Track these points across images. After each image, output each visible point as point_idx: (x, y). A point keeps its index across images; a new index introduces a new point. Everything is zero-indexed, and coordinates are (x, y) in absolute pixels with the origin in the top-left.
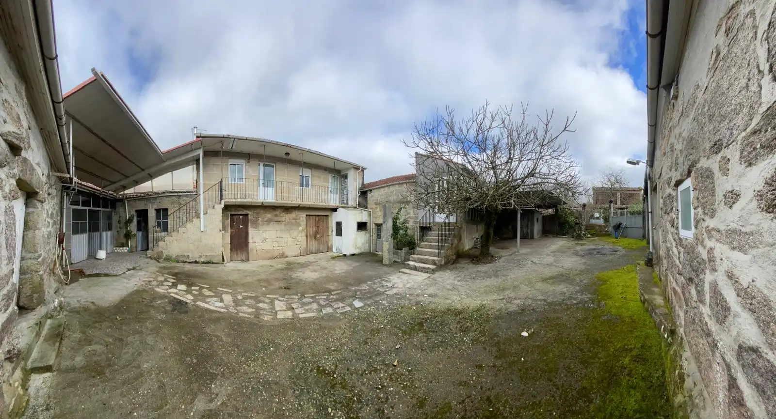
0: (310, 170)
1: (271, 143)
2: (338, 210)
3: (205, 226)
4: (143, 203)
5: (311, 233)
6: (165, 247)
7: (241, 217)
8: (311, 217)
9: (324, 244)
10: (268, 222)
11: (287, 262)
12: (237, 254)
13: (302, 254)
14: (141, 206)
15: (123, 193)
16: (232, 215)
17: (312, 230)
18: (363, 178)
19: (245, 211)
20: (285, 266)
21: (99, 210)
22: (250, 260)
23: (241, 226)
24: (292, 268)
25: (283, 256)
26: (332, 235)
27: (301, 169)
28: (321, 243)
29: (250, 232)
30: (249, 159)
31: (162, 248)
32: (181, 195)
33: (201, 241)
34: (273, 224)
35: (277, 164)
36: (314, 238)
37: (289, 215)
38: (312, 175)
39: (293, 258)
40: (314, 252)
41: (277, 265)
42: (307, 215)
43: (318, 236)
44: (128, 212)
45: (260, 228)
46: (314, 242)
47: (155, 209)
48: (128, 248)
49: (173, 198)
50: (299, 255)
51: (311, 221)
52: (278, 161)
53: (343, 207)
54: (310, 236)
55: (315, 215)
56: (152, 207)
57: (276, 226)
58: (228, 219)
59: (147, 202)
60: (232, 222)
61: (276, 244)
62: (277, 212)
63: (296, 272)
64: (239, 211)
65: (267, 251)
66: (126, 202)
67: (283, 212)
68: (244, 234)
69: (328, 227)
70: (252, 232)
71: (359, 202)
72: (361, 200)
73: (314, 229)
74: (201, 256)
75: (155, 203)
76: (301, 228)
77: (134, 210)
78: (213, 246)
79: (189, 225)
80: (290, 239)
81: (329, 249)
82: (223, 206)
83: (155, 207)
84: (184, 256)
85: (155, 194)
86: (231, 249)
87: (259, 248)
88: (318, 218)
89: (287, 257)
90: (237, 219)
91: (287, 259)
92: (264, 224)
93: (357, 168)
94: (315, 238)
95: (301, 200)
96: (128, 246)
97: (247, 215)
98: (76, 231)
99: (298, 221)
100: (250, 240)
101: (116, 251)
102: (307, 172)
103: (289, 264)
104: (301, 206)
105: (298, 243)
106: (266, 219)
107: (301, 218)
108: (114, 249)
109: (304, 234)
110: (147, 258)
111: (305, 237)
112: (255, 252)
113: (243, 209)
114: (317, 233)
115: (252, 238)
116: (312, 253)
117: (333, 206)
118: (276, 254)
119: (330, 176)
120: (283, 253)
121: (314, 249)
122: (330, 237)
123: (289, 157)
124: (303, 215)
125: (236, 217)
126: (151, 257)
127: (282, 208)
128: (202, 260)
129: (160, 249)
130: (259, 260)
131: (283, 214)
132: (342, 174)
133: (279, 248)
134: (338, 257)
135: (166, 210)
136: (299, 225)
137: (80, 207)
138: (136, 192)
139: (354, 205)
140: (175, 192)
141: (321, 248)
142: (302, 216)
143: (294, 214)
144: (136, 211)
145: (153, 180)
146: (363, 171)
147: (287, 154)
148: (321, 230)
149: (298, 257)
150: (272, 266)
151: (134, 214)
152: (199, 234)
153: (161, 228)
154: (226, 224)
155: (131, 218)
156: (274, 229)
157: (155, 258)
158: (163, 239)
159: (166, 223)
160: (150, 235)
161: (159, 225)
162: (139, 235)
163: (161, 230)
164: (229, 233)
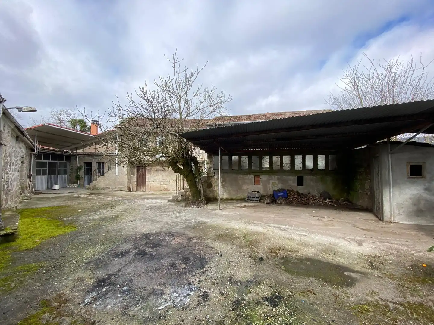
3: (118, 173)
4: (89, 158)
6: (97, 183)
10: (158, 170)
12: (141, 188)
14: (88, 160)
15: (75, 151)
16: (137, 167)
21: (56, 162)
22: (147, 191)
23: (143, 173)
29: (147, 177)
32: (111, 155)
33: (116, 180)
34: (161, 172)
44: (78, 163)
45: (153, 174)
47: (97, 163)
48: (77, 185)
49: (107, 157)
56: (94, 161)
57: (163, 173)
58: (135, 169)
59: (91, 158)
60: (138, 170)
61: (162, 183)
64: (141, 165)
65: (157, 187)
66: (78, 157)
68: (145, 177)
70: (148, 176)
74: (116, 188)
75: (96, 159)
77: (83, 162)
78: (123, 182)
79: (110, 172)
80: (171, 181)
83: (96, 161)
84: (107, 187)
85: (97, 154)
86: (137, 185)
87: (152, 185)
89: (169, 191)
92: (155, 172)
96: (78, 184)
97: (146, 167)
98: (39, 174)
100: (147, 180)
101: (69, 186)
105: (177, 183)
106: (156, 170)
108: (68, 185)
110: (86, 189)
112: (150, 187)
118: (162, 188)
120: (166, 189)
125: (140, 168)
126: (88, 189)
129: (94, 185)
130: (152, 191)
133: (163, 185)
135: (103, 163)
137: (42, 161)
138: (85, 151)
140: (108, 154)
144: (85, 163)
151: (83, 164)
152: (115, 176)
153: (100, 174)
154: (134, 171)
155: (81, 167)
156: (161, 175)
157: (90, 189)
158: (96, 179)
159: (103, 171)
160: (92, 178)
161: (99, 172)
162: (87, 177)
163: (100, 175)
164: (135, 176)
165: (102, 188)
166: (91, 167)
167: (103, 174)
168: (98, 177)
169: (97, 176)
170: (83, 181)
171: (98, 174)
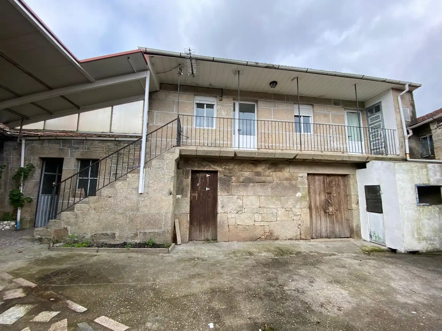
0: (310, 107)
1: (247, 65)
2: (367, 164)
3: (146, 186)
4: (57, 147)
5: (318, 203)
6: (72, 220)
7: (207, 175)
8: (317, 178)
9: (342, 223)
10: (246, 182)
11: (279, 248)
12: (200, 231)
13: (303, 237)
14: (51, 152)
16: (194, 172)
17: (320, 198)
18: (413, 105)
19: (212, 166)
20: (272, 256)
22: (218, 240)
23: (207, 189)
24: (286, 263)
25: (271, 237)
26: (358, 209)
27: (296, 106)
28: (337, 221)
29: (220, 199)
30: (222, 97)
31: (68, 223)
32: (121, 141)
33: (138, 210)
34: (254, 186)
35: (259, 103)
36: (322, 212)
37: (279, 174)
38: (314, 113)
39: (288, 242)
40: (324, 234)
41: (260, 252)
42: (308, 174)
43: (331, 209)
44: (24, 158)
45: (234, 191)
46: (323, 219)
47: (78, 159)
49: (109, 144)
50: (298, 237)
51: (317, 183)
52: (261, 98)
53: (377, 159)
54: (317, 208)
55: (323, 175)
56: (72, 156)
57: (259, 189)
58: (188, 178)
59: (63, 146)
60: (194, 181)
61: (258, 217)
62: (260, 169)
63: (295, 277)
64: (205, 166)
65: (245, 228)
66: (24, 141)
67: (269, 168)
68: (210, 200)
69: (347, 196)
70: (222, 197)
71: (410, 149)
72: (414, 145)
73: (323, 198)
74: (136, 235)
75: (78, 148)
76: (299, 194)
78: (157, 216)
79: (119, 184)
80: (281, 212)
81: (354, 233)
82: (177, 156)
83: (78, 154)
84: (107, 234)
85: (82, 135)
86: (191, 223)
87: (232, 222)
88: (328, 179)
89: (277, 239)
90: (202, 178)
91: (277, 242)
92: (239, 186)
93: (398, 88)
94: (325, 212)
95: (299, 149)
96: (16, 219)
97: (216, 172)
99: (294, 182)
100: (219, 210)
102: (305, 111)
103: (281, 252)
104: (297, 157)
105: (295, 218)
106: (241, 179)
107: (299, 178)
109: (306, 204)
110: (33, 240)
111: (308, 211)
112: (226, 229)
113: (210, 164)
114: (328, 203)
115: (223, 207)
116: (322, 238)
117: (359, 157)
118: (259, 232)
119: (344, 113)
120: (271, 233)
121: (324, 230)
122: (355, 213)
123: (278, 89)
124: (302, 173)
125: (200, 176)
126: (40, 240)
127: (267, 163)
128: (138, 241)
129: (63, 225)
130: (232, 241)
131: (268, 172)
132: (368, 106)
133: (263, 223)
134: (376, 251)
135: (96, 162)
136: (295, 188)
138: (47, 128)
139: (402, 155)
140: (113, 136)
141: (337, 230)
142: (301, 175)
143: (288, 172)
144: (43, 159)
145: (81, 114)
146: (410, 92)
147: (274, 83)
148: (335, 199)
149: (297, 242)
150: (250, 254)
151: (36, 162)
152: (134, 197)
153: (86, 191)
154: (185, 184)
155: (30, 168)
156: (254, 194)
157: (49, 240)
158: (71, 208)
159: (94, 183)
160: (60, 201)
161: (83, 184)
162: (45, 199)
163: (86, 194)
164: (188, 200)
165: (88, 236)
166: (61, 171)
167: (93, 192)
168: (77, 199)
169: (74, 197)
170: (34, 213)
171: (78, 191)
